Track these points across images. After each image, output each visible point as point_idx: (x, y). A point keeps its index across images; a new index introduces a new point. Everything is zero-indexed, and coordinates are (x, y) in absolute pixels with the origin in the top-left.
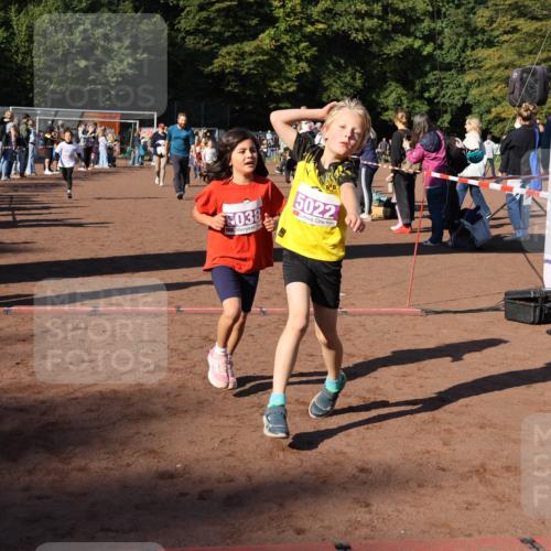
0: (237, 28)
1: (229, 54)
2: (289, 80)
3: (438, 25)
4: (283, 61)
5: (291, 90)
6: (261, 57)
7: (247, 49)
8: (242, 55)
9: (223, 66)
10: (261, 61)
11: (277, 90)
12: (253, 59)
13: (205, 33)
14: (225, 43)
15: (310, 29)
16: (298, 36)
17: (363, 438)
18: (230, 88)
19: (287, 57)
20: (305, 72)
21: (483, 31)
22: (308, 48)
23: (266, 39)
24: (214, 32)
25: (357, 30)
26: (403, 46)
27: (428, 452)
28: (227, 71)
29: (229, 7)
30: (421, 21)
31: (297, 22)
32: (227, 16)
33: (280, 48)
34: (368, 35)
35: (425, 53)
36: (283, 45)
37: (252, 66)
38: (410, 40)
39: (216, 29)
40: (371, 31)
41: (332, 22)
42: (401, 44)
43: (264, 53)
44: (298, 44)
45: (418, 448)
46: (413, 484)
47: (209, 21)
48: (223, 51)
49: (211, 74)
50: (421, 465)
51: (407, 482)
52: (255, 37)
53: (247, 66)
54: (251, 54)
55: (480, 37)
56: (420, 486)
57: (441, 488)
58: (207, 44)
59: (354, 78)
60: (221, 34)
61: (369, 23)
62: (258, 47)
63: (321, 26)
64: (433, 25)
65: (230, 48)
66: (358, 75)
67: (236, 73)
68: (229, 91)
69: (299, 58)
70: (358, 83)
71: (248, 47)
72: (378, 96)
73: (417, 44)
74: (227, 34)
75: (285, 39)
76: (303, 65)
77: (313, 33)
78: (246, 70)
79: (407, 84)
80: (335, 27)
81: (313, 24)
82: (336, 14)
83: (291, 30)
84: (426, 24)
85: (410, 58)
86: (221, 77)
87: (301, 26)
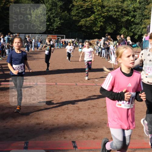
0: (85, 15)
1: (83, 21)
2: (98, 27)
3: (135, 13)
4: (96, 22)
5: (98, 30)
6: (91, 22)
7: (88, 20)
8: (86, 21)
9: (82, 24)
10: (91, 23)
11: (95, 30)
12: (89, 22)
13: (78, 16)
14: (82, 18)
15: (103, 14)
16: (100, 16)
17: (89, 116)
18: (83, 29)
19: (97, 22)
20: (102, 25)
21: (146, 15)
22: (102, 19)
23: (92, 17)
24: (80, 16)
25: (115, 15)
26: (126, 19)
27: (104, 119)
28: (83, 25)
29: (83, 9)
30: (131, 12)
31: (100, 13)
32: (83, 12)
33: (96, 19)
34: (117, 16)
35: (132, 20)
36: (97, 18)
37: (89, 24)
38: (128, 17)
39: (80, 15)
40: (118, 15)
41: (109, 13)
42: (126, 18)
43: (92, 20)
44: (100, 18)
45: (102, 118)
46: (97, 127)
47: (79, 13)
48: (82, 20)
49: (79, 26)
50: (101, 122)
51: (96, 127)
52: (90, 17)
53: (88, 24)
54: (89, 21)
55: (146, 17)
56: (99, 127)
57: (104, 128)
58: (78, 18)
59: (114, 27)
60: (82, 16)
61: (118, 13)
62: (90, 19)
63: (106, 14)
64: (134, 14)
65: (84, 19)
66: (115, 26)
67: (85, 25)
68: (83, 30)
69: (100, 22)
70: (115, 29)
71: (88, 19)
72: (120, 31)
73: (130, 18)
74: (83, 16)
75: (97, 17)
76: (101, 23)
77: (104, 16)
78: (87, 25)
79: (127, 28)
80: (109, 14)
81: (104, 13)
82: (110, 11)
83: (98, 15)
84: (132, 13)
85: (128, 22)
86: (81, 26)
87: (101, 14)
